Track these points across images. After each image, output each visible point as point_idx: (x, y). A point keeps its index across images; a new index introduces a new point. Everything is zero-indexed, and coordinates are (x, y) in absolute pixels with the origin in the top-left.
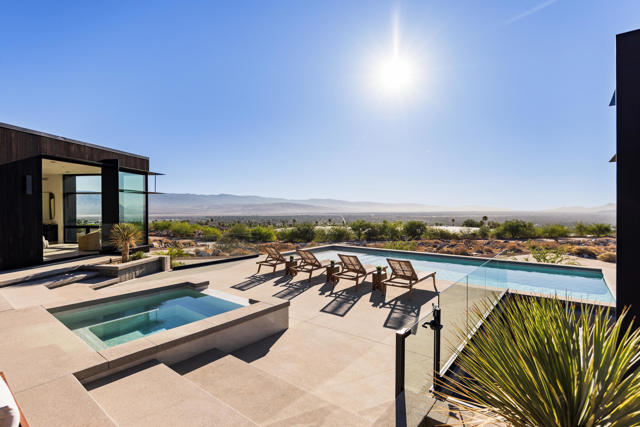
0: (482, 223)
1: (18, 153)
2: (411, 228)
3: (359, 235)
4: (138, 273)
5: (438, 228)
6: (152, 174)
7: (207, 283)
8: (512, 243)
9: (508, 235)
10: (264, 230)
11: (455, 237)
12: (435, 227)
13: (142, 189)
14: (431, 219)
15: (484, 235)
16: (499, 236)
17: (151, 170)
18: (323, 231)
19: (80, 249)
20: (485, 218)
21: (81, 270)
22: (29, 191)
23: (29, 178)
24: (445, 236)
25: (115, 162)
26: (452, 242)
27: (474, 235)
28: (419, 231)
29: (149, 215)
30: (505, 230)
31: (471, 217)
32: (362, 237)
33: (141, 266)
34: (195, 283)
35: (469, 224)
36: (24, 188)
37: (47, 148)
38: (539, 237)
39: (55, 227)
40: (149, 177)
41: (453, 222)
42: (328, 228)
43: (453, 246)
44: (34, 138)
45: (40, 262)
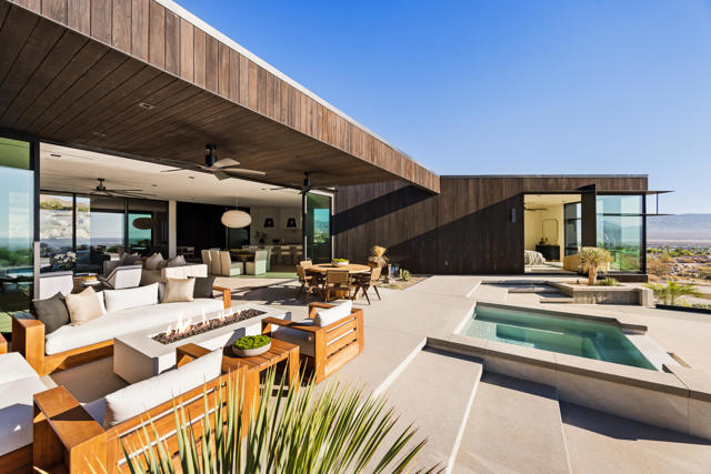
1: (507, 193)
4: (600, 299)
6: (652, 193)
7: (645, 328)
13: (639, 211)
17: (650, 189)
19: (564, 268)
21: (545, 284)
22: (514, 220)
23: (514, 210)
25: (592, 187)
29: (648, 241)
33: (605, 293)
34: (622, 322)
36: (511, 218)
37: (528, 186)
39: (558, 248)
40: (647, 196)
44: (519, 180)
45: (522, 273)
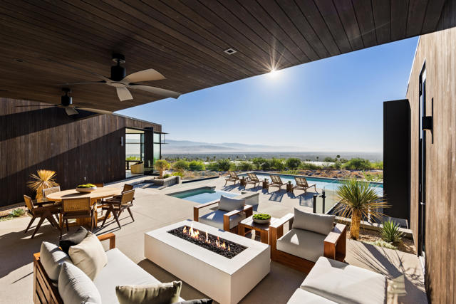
0: (336, 160)
2: (291, 162)
3: (258, 167)
5: (308, 162)
8: (356, 172)
9: (353, 167)
10: (198, 163)
11: (319, 168)
12: (306, 162)
13: (158, 141)
14: (302, 157)
15: (338, 167)
16: (348, 168)
18: (234, 164)
20: (338, 156)
22: (122, 144)
23: (122, 138)
24: (313, 168)
25: (152, 129)
26: (318, 172)
27: (331, 167)
28: (296, 164)
30: (351, 164)
31: (329, 156)
32: (260, 168)
35: (328, 160)
37: (127, 123)
38: (373, 169)
41: (318, 159)
42: (237, 163)
43: (318, 174)
